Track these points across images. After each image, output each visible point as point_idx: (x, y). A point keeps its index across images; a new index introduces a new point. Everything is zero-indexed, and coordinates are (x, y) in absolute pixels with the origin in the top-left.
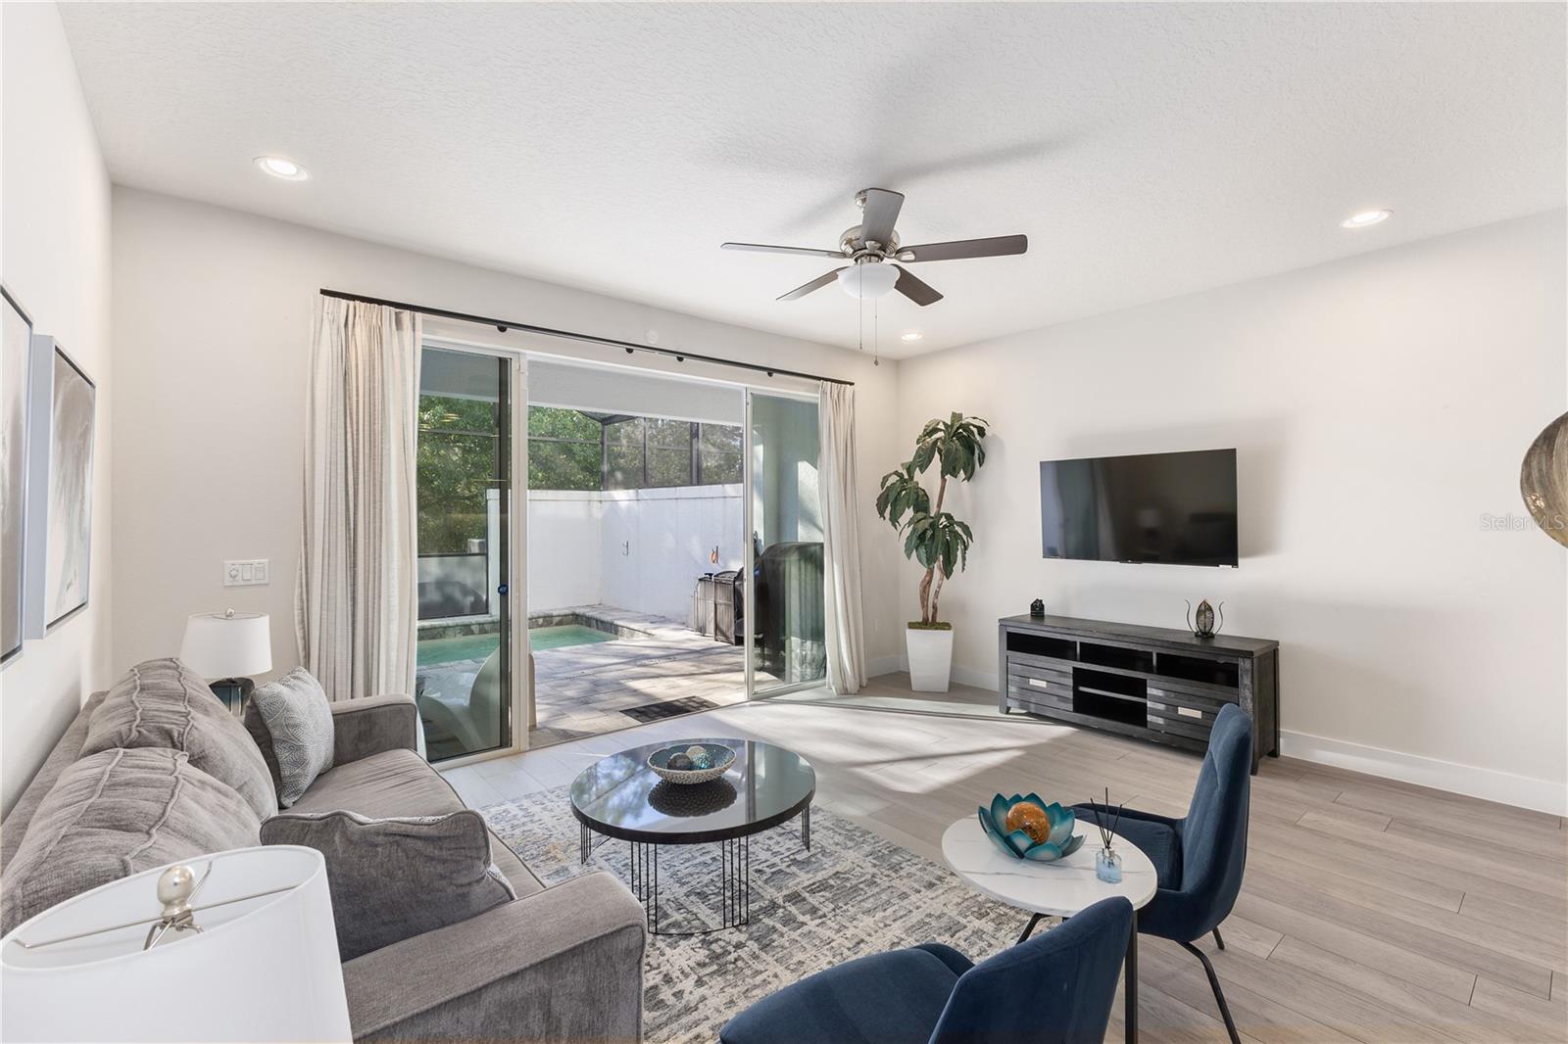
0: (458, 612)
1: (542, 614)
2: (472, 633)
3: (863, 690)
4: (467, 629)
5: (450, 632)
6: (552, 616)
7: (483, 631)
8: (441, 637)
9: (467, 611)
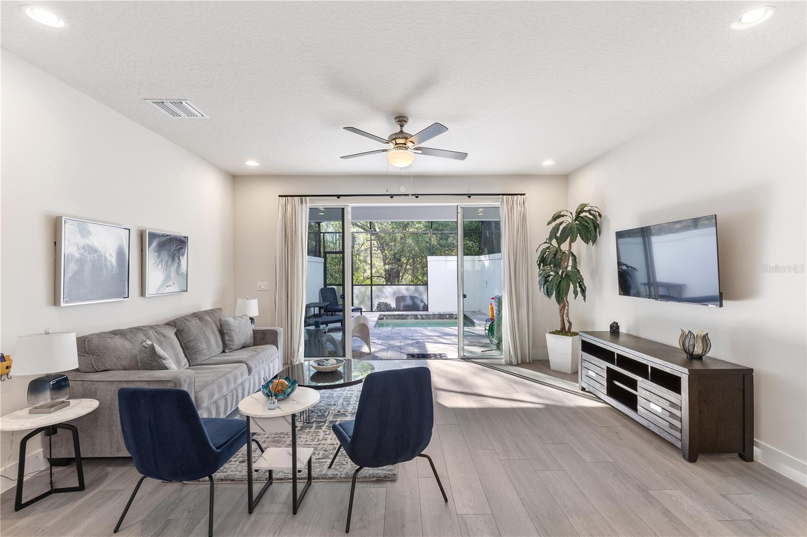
0: (418, 309)
1: (448, 313)
2: (418, 318)
3: (523, 364)
4: (416, 317)
5: (409, 317)
6: (453, 315)
7: (422, 318)
8: (406, 319)
9: (421, 309)
